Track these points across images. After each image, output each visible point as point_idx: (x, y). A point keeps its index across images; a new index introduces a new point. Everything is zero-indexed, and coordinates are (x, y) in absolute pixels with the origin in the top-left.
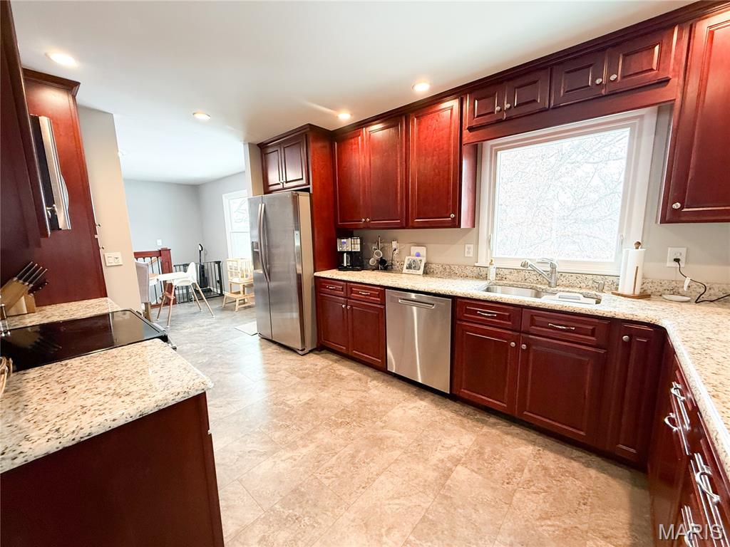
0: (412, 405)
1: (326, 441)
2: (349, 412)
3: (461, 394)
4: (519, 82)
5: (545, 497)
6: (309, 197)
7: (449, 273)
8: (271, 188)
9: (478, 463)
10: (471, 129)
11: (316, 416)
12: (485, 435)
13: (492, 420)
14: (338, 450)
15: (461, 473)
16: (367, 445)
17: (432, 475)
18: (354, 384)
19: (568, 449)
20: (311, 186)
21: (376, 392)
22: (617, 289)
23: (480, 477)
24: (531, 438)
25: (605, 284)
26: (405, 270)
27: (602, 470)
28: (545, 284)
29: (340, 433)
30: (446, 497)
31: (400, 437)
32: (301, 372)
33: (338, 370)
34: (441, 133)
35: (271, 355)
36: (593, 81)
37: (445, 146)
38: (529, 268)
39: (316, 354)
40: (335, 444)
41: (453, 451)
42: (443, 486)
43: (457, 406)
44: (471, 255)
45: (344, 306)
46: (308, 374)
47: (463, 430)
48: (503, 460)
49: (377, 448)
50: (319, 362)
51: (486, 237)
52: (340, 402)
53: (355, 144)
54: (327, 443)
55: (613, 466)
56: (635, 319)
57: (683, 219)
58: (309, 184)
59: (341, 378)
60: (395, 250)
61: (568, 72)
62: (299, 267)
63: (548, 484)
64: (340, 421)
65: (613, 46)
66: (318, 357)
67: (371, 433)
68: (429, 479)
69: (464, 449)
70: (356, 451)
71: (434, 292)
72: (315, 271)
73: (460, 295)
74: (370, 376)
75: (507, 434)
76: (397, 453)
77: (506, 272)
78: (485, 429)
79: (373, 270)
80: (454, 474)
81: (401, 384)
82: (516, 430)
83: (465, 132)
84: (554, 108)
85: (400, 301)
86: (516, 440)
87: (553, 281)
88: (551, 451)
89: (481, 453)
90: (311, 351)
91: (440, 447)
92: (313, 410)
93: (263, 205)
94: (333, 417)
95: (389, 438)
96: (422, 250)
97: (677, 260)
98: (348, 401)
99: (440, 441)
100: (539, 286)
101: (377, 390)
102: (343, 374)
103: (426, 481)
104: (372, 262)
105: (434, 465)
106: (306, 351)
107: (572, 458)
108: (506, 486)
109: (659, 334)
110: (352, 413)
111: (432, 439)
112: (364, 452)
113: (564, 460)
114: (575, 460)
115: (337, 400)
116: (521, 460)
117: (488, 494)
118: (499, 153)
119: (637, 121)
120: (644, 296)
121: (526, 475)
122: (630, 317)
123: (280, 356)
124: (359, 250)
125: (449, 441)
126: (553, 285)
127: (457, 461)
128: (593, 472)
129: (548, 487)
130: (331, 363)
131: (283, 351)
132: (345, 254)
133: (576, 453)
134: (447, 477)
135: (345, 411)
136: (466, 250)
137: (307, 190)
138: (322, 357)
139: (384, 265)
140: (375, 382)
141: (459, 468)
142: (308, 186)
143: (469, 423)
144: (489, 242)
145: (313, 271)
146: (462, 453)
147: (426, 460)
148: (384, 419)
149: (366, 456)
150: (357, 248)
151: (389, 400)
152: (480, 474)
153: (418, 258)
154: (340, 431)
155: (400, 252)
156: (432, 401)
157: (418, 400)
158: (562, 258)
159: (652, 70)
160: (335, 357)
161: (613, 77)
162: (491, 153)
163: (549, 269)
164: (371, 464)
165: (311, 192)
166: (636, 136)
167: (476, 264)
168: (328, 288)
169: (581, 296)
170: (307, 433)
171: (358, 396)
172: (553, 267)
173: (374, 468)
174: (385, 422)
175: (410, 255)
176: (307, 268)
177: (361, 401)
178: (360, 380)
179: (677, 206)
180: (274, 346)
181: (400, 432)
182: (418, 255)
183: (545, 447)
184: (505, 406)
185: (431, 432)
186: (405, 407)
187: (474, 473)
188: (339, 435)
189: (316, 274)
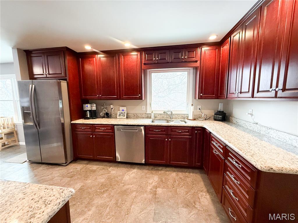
0: (131, 173)
1: (100, 203)
2: (105, 185)
3: (149, 162)
4: (161, 52)
5: (184, 187)
6: (66, 83)
7: (136, 117)
8: (36, 76)
9: (163, 185)
10: (145, 64)
11: (89, 193)
12: (160, 174)
13: (160, 168)
14: (108, 204)
15: (159, 191)
16: (120, 196)
17: (150, 196)
18: (102, 172)
19: (183, 170)
20: (67, 78)
21: (114, 172)
22: (187, 118)
23: (165, 189)
24: (173, 170)
25: (185, 117)
26: (118, 117)
27: (193, 173)
28: (169, 118)
29: (105, 196)
30: (158, 202)
31: (132, 187)
32: (69, 174)
33: (91, 167)
34: (133, 64)
35: (43, 171)
36: (181, 57)
37: (135, 69)
38: (166, 113)
39: (74, 163)
40: (105, 202)
41: (154, 184)
42: (156, 198)
43: (147, 167)
44: (144, 110)
45: (91, 136)
46: (75, 175)
47: (153, 175)
48: (169, 181)
49: (125, 195)
50: (78, 167)
51: (149, 103)
52: (99, 182)
53: (92, 61)
54: (101, 204)
55: (195, 170)
56: (198, 126)
57: (203, 98)
58: (66, 77)
59: (94, 171)
60: (112, 109)
61: (174, 52)
62: (62, 119)
63: (183, 182)
64: (103, 190)
65: (185, 48)
66: (76, 164)
67: (120, 190)
68: (150, 198)
69: (157, 181)
70: (117, 201)
71: (137, 125)
72: (71, 121)
73: (147, 125)
74: (108, 166)
75: (166, 171)
76: (134, 194)
77: (157, 115)
78: (160, 172)
79: (102, 118)
80: (157, 192)
81: (123, 165)
82: (168, 169)
83: (143, 65)
84: (171, 63)
85: (122, 130)
86: (170, 172)
87: (172, 117)
88: (180, 172)
89: (162, 181)
90: (70, 163)
91: (148, 185)
92: (86, 191)
93: (33, 86)
94: (98, 190)
95: (128, 189)
96: (125, 108)
97: (200, 109)
98: (103, 180)
99: (148, 182)
100: (168, 119)
101: (114, 171)
102: (94, 169)
103: (149, 199)
104: (101, 114)
105: (150, 192)
106: (68, 163)
107: (185, 172)
108: (173, 188)
109: (203, 129)
110: (107, 185)
111: (144, 183)
112: (120, 200)
113: (184, 173)
114: (186, 172)
115: (97, 182)
116: (174, 178)
117: (170, 194)
118: (152, 74)
119: (189, 70)
120: (194, 120)
121: (177, 182)
122: (197, 126)
123: (51, 170)
124: (95, 109)
125: (151, 181)
126: (172, 118)
127: (156, 187)
128: (191, 174)
129: (184, 183)
130: (85, 165)
131: (51, 166)
132: (88, 112)
133: (186, 170)
134: (156, 194)
135: (103, 185)
136: (142, 108)
137: (65, 80)
138: (79, 164)
139: (108, 115)
140: (111, 168)
141: (158, 189)
142: (66, 78)
143: (154, 172)
144: (151, 105)
145: (70, 121)
146: (156, 183)
147: (146, 191)
148: (123, 182)
149: (122, 201)
150: (94, 108)
151: (121, 174)
152: (165, 188)
153: (124, 112)
154: (105, 195)
155: (114, 109)
156: (138, 168)
157: (133, 170)
158: (174, 110)
159: (194, 57)
160: (86, 162)
161: (186, 57)
162: (150, 74)
163: (170, 113)
164: (126, 203)
165: (68, 80)
166: (189, 74)
167: (146, 113)
168: (81, 129)
169: (180, 121)
170: (88, 203)
171: (106, 177)
172: (172, 112)
173: (128, 204)
174: (123, 183)
175: (119, 111)
176: (67, 120)
177: (109, 178)
178: (104, 169)
179: (201, 95)
180: (44, 166)
181: (132, 185)
182: (123, 110)
183: (178, 171)
184: (165, 162)
185: (143, 180)
186: (129, 174)
187: (163, 189)
188: (105, 197)
189: (72, 122)
